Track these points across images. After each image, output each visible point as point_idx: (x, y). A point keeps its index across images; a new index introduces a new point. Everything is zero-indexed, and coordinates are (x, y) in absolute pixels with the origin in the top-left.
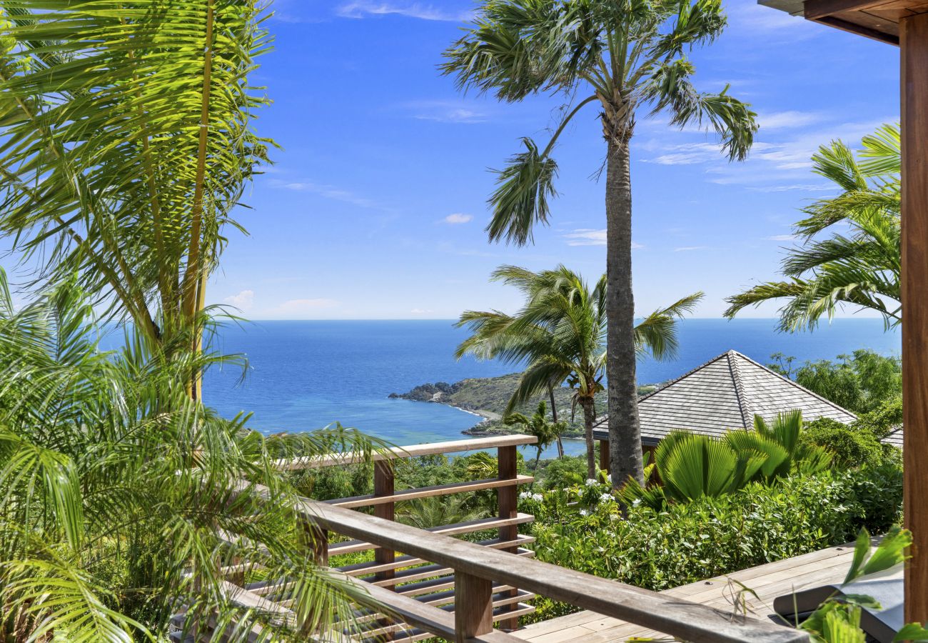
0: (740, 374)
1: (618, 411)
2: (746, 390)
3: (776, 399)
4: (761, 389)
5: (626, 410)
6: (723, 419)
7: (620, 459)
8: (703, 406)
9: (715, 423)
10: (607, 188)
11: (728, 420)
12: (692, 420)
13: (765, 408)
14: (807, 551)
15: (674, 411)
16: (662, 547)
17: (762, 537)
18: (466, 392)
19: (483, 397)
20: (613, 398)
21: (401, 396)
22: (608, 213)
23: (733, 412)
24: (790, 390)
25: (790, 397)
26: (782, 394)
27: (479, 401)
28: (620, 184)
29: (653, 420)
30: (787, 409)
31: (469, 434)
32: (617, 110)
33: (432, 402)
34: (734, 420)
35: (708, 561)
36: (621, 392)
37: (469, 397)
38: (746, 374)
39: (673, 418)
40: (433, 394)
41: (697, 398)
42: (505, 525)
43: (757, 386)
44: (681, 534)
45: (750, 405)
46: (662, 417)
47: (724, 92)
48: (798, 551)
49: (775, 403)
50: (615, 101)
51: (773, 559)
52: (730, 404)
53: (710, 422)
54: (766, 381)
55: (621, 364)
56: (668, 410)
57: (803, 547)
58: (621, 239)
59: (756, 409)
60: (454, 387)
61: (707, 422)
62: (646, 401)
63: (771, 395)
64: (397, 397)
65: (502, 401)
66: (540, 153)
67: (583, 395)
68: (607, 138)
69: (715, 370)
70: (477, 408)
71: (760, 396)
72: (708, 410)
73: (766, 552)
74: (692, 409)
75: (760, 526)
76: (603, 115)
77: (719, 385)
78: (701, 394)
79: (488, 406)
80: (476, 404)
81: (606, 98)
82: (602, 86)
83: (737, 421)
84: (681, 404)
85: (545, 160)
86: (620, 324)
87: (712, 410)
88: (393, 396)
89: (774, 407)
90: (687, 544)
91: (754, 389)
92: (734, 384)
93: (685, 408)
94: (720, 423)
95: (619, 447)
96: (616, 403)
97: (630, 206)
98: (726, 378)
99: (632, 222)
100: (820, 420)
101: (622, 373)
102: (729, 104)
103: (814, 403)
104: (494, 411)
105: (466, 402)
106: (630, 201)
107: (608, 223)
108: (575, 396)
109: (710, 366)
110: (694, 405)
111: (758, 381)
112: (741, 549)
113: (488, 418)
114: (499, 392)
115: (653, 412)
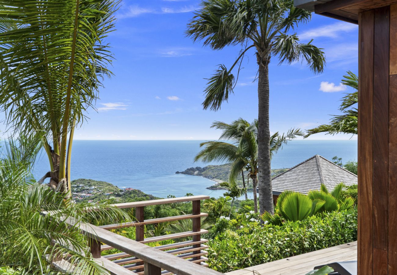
0: (321, 165)
1: (262, 182)
2: (323, 172)
3: (336, 176)
4: (330, 171)
5: (266, 181)
6: (313, 185)
7: (263, 202)
8: (305, 179)
9: (310, 186)
10: (259, 85)
11: (315, 185)
12: (300, 185)
13: (332, 180)
14: (334, 245)
15: (292, 181)
16: (268, 244)
17: (314, 239)
18: (209, 171)
19: (216, 173)
20: (261, 176)
21: (181, 173)
22: (259, 96)
23: (317, 182)
24: (342, 172)
25: (342, 175)
26: (339, 174)
27: (214, 175)
28: (264, 83)
29: (283, 185)
30: (341, 180)
31: (210, 189)
32: (263, 51)
33: (194, 175)
34: (318, 185)
35: (289, 250)
36: (264, 174)
37: (210, 173)
38: (324, 165)
39: (291, 184)
40: (194, 172)
41: (302, 175)
42: (195, 234)
43: (328, 171)
44: (276, 237)
45: (325, 178)
46: (287, 183)
47: (310, 43)
48: (330, 246)
49: (336, 178)
50: (262, 47)
51: (319, 249)
52: (316, 178)
53: (307, 186)
54: (332, 168)
55: (264, 161)
56: (290, 180)
57: (332, 244)
58: (264, 107)
59: (327, 180)
60: (203, 169)
61: (306, 186)
62: (280, 176)
63: (335, 174)
64: (179, 173)
65: (224, 175)
66: (228, 71)
67: (252, 174)
68: (259, 63)
69: (310, 163)
70: (213, 178)
71: (329, 175)
72: (307, 181)
73: (315, 246)
74: (300, 180)
75: (313, 234)
76: (257, 53)
77: (312, 170)
78: (304, 174)
79: (218, 177)
80: (213, 176)
81: (258, 46)
82: (257, 41)
83: (319, 185)
84: (295, 178)
85: (230, 74)
86: (264, 144)
87: (308, 181)
88: (177, 173)
89: (335, 179)
90: (280, 242)
91: (327, 172)
92: (318, 169)
93: (297, 180)
94: (312, 186)
95: (263, 197)
96: (262, 178)
97: (268, 93)
98: (315, 167)
99: (269, 100)
100: (354, 186)
101: (264, 165)
102: (312, 48)
103: (353, 178)
104: (221, 179)
105: (208, 175)
106: (269, 91)
107: (259, 100)
108: (249, 174)
109: (308, 162)
110: (301, 178)
111: (329, 168)
112: (304, 244)
113: (218, 182)
114: (223, 171)
115: (283, 181)
